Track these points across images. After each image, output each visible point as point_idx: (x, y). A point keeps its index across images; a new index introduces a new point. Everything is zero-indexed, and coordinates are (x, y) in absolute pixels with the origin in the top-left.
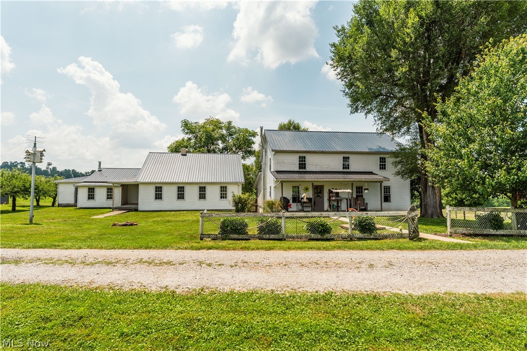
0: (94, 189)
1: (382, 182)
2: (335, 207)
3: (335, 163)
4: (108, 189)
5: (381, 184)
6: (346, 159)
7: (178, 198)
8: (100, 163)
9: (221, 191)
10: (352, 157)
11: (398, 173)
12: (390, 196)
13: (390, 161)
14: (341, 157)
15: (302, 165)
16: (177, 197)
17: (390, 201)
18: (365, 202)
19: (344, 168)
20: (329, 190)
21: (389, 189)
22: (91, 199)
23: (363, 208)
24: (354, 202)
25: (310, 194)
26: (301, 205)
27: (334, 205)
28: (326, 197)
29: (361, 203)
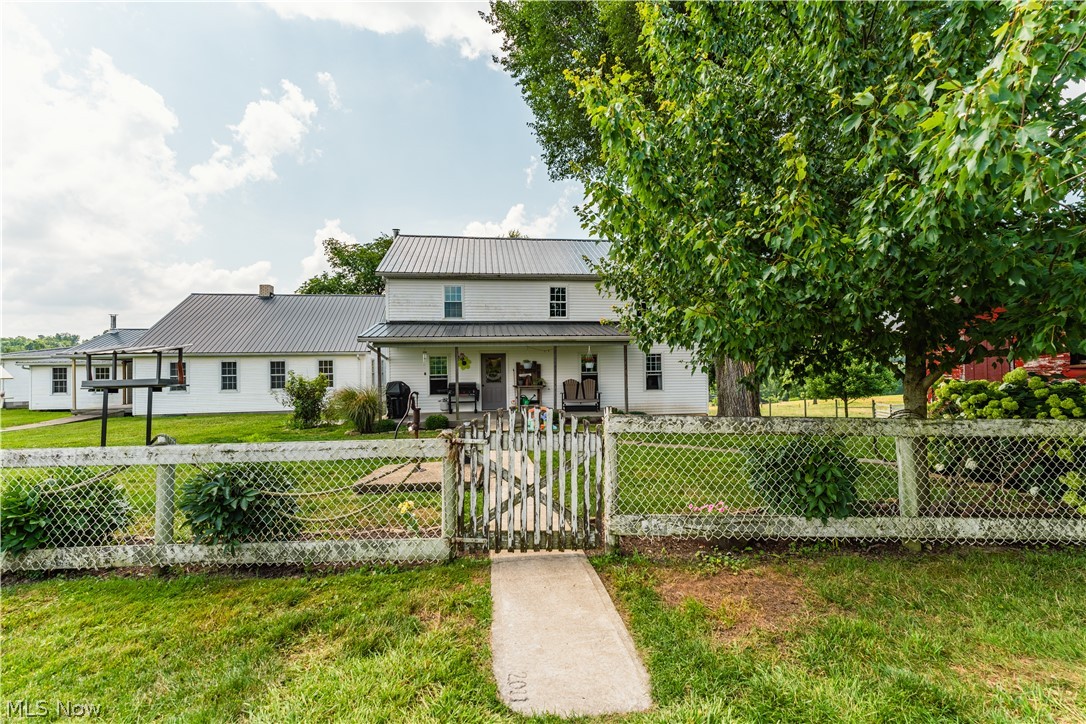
0: (65, 372)
1: (628, 342)
2: (526, 403)
3: (535, 305)
4: (97, 370)
5: (625, 348)
6: (558, 296)
7: (224, 387)
8: (114, 319)
9: (321, 371)
10: (571, 289)
12: (661, 377)
14: (546, 287)
15: (453, 307)
16: (220, 386)
17: (661, 388)
18: (599, 391)
19: (552, 314)
20: (518, 364)
21: (659, 359)
22: (61, 391)
23: (594, 404)
24: (572, 391)
25: (473, 375)
26: (445, 400)
27: (526, 398)
28: (511, 379)
29: (590, 394)
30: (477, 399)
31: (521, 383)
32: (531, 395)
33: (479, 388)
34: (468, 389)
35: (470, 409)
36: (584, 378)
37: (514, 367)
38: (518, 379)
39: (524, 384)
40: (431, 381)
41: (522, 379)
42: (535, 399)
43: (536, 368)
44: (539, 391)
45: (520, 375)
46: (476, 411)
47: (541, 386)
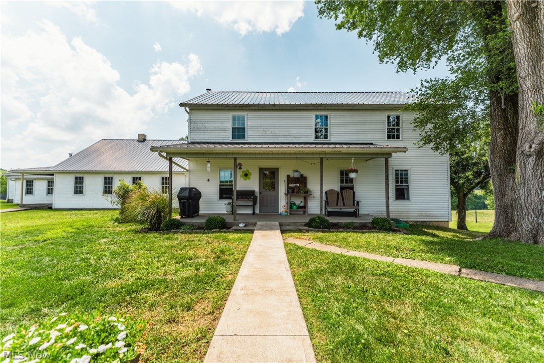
1: (390, 154)
2: (295, 207)
3: (303, 130)
4: (49, 182)
5: (386, 160)
9: (163, 184)
10: (333, 117)
11: (427, 140)
12: (408, 189)
13: (407, 119)
14: (312, 116)
15: (239, 132)
17: (408, 199)
18: (357, 199)
19: (316, 136)
20: (288, 176)
21: (407, 174)
22: (30, 193)
23: (352, 210)
24: (333, 199)
25: (253, 184)
26: (229, 204)
27: (295, 204)
28: (282, 188)
29: (349, 202)
30: (255, 203)
31: (291, 192)
32: (298, 201)
33: (257, 194)
34: (246, 195)
35: (250, 211)
36: (342, 188)
37: (286, 179)
38: (289, 188)
39: (293, 192)
40: (220, 189)
41: (291, 188)
42: (302, 204)
43: (302, 180)
44: (305, 198)
45: (290, 185)
46: (254, 213)
47: (307, 194)
